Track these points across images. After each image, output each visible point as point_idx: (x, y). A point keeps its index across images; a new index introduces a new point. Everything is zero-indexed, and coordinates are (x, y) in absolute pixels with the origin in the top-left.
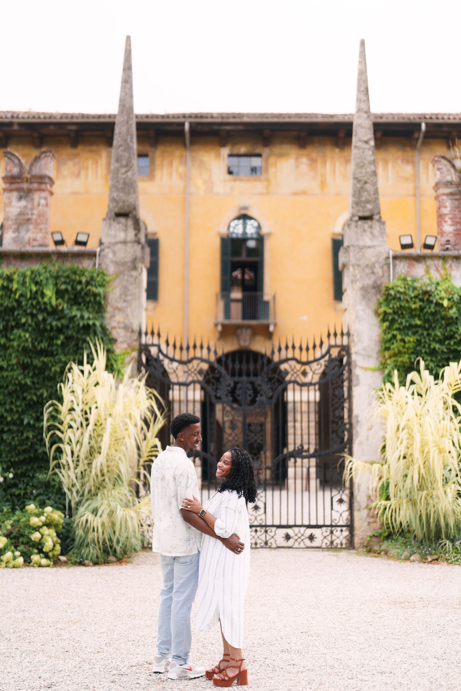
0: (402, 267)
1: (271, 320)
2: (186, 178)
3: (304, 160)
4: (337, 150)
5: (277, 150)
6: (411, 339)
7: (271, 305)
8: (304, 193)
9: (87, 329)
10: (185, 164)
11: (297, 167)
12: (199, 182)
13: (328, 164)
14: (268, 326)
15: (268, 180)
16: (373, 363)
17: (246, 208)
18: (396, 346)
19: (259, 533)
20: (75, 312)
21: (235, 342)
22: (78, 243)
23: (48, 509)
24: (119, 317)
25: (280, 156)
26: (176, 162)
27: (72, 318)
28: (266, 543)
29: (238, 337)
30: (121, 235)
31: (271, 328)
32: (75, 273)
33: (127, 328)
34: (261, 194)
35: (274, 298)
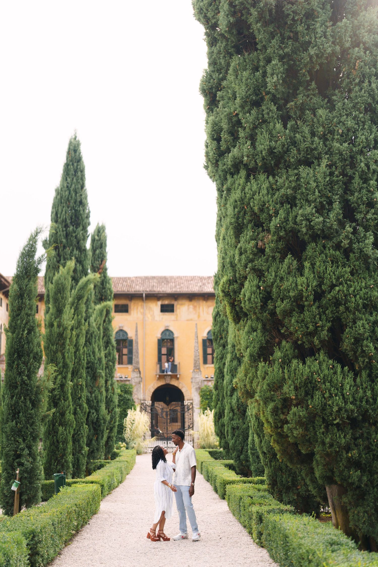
0: (206, 383)
1: (178, 373)
2: (144, 314)
3: (191, 306)
4: (205, 302)
5: (180, 302)
6: (207, 401)
7: (178, 366)
8: (191, 320)
9: (129, 399)
10: (143, 308)
11: (188, 309)
12: (149, 316)
13: (201, 308)
14: (177, 375)
15: (177, 315)
16: (198, 407)
17: (168, 327)
18: (203, 403)
20: (126, 396)
21: (164, 380)
22: (126, 378)
23: (124, 443)
24: (136, 396)
25: (182, 304)
26: (139, 308)
27: (125, 397)
29: (165, 379)
30: (136, 375)
31: (178, 376)
32: (125, 385)
33: (138, 399)
34: (174, 321)
35: (179, 363)
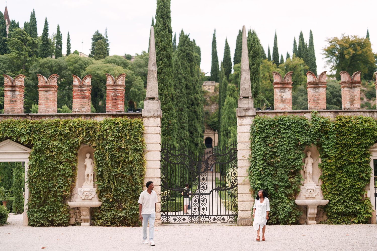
19: (196, 218)
28: (192, 221)
